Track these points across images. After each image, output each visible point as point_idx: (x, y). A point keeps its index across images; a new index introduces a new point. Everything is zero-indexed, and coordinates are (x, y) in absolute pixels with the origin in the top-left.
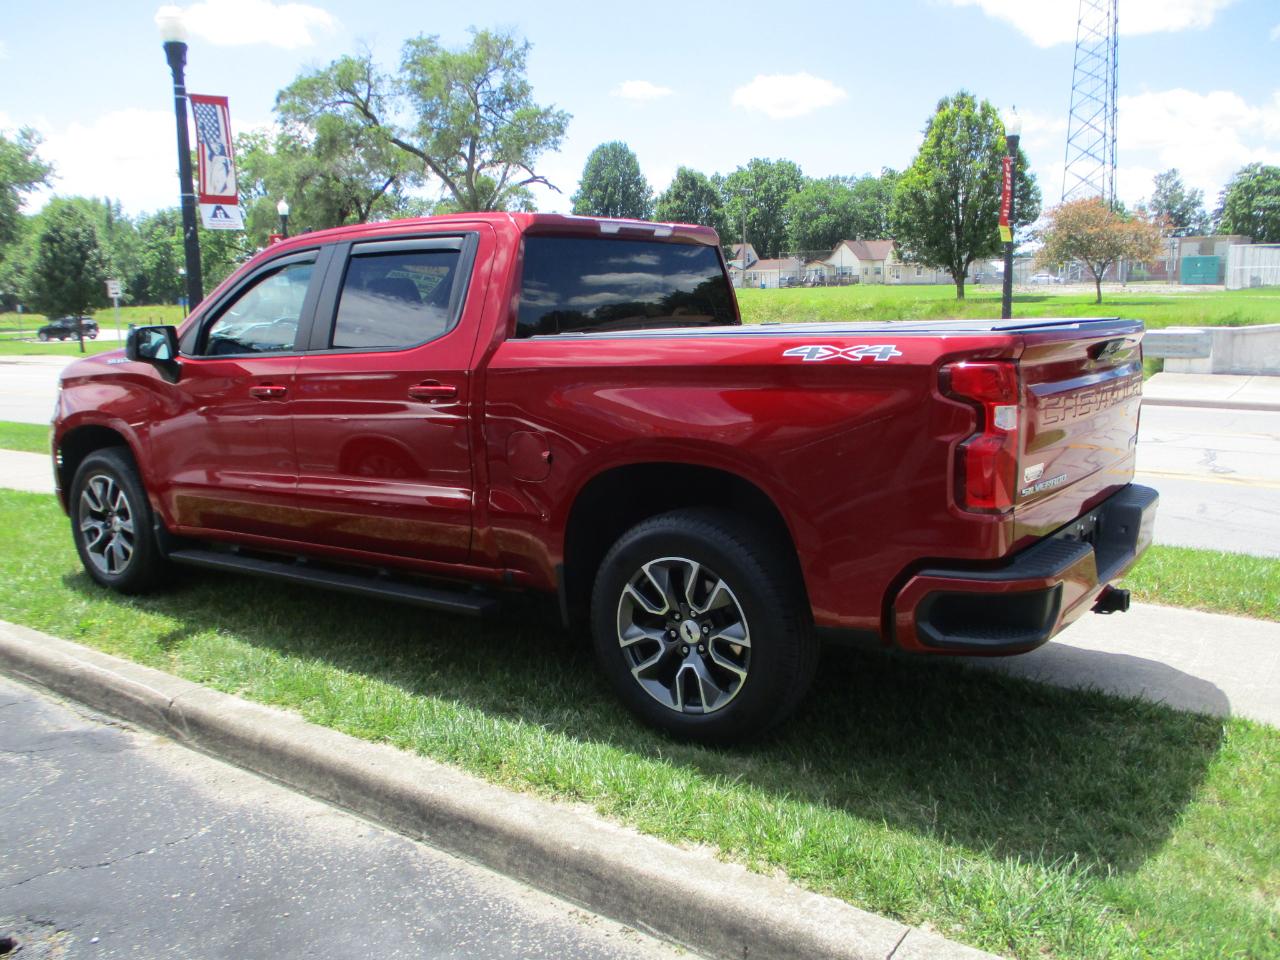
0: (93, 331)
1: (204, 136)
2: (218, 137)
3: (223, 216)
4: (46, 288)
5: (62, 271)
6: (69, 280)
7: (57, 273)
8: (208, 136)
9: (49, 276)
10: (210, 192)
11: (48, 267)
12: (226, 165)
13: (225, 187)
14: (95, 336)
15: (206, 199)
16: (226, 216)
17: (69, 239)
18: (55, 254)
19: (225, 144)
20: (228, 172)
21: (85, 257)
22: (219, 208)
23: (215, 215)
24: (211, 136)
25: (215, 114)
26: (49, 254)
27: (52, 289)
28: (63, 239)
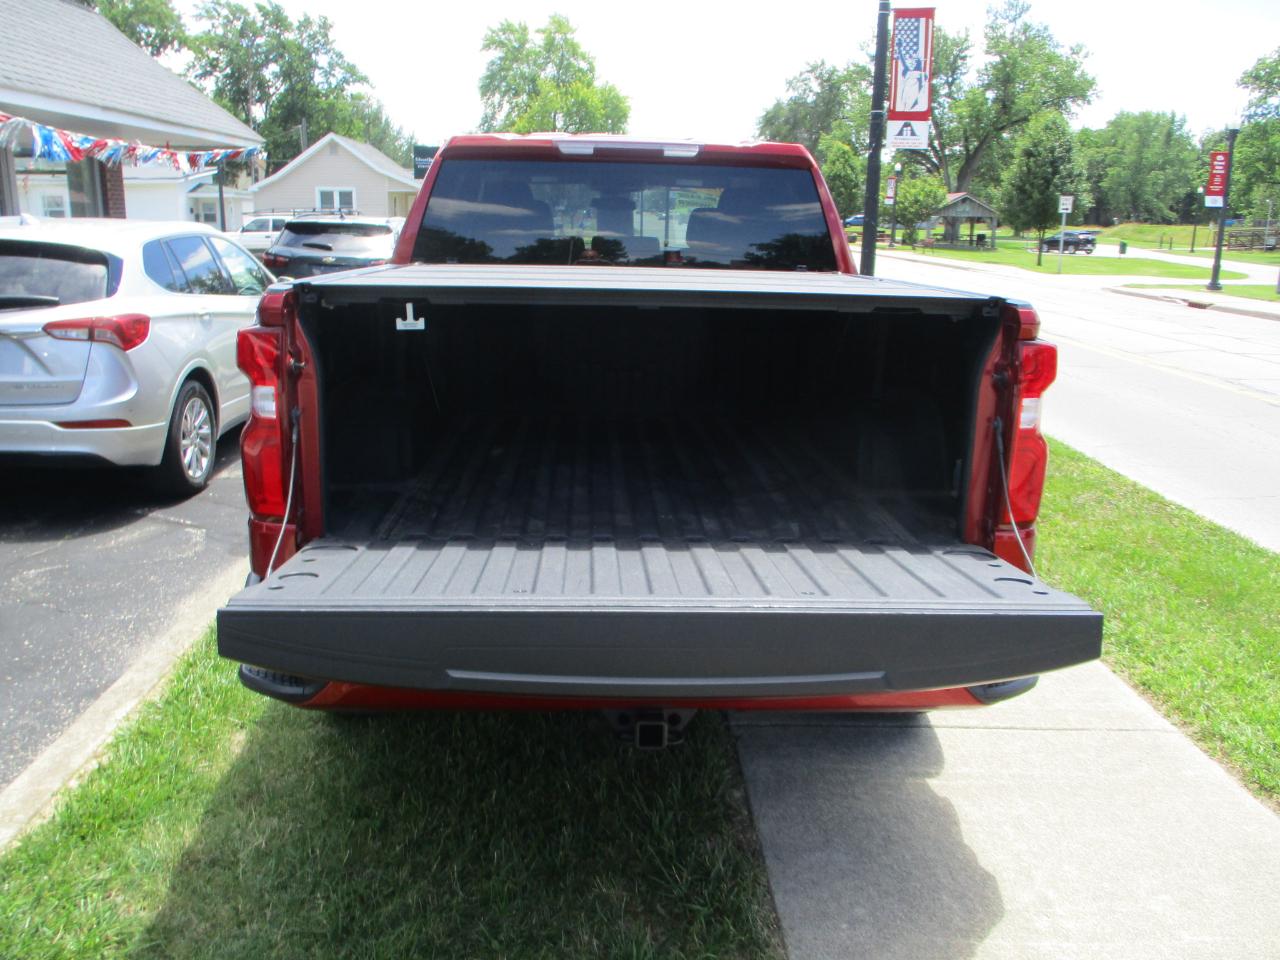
0: (1089, 246)
1: (900, 52)
2: (915, 52)
3: (909, 133)
4: (1015, 201)
5: (1032, 185)
6: (1036, 195)
7: (1027, 187)
8: (904, 52)
9: (1021, 190)
10: (899, 108)
11: (1021, 180)
12: (920, 80)
13: (916, 103)
14: (1091, 250)
15: (895, 115)
16: (913, 134)
17: (1044, 154)
18: (1029, 169)
19: (922, 59)
20: (920, 87)
21: (1056, 172)
22: (906, 125)
23: (900, 133)
24: (907, 52)
25: (917, 28)
26: (1025, 168)
27: (1021, 202)
28: (1039, 154)
